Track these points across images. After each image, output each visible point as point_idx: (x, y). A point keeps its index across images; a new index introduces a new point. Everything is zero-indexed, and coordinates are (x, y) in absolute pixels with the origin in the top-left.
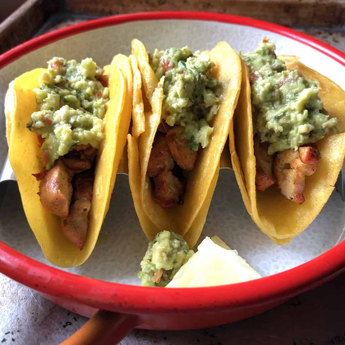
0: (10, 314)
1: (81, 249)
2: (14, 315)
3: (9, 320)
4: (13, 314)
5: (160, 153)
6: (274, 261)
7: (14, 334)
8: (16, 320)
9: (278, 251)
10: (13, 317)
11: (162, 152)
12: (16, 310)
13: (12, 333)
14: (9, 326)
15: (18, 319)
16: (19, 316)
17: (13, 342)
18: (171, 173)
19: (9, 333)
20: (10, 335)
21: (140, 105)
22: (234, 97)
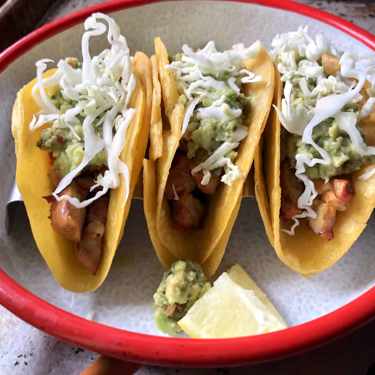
0: (23, 336)
1: (95, 274)
2: (27, 338)
3: (22, 343)
4: (26, 336)
5: (180, 175)
6: (297, 293)
7: (27, 358)
8: (28, 343)
9: (303, 283)
10: (26, 339)
11: (182, 174)
12: (29, 332)
13: (25, 357)
14: (22, 348)
15: (31, 342)
16: (31, 339)
17: (25, 366)
18: (191, 195)
19: (21, 356)
20: (23, 358)
21: (159, 125)
22: (262, 119)
